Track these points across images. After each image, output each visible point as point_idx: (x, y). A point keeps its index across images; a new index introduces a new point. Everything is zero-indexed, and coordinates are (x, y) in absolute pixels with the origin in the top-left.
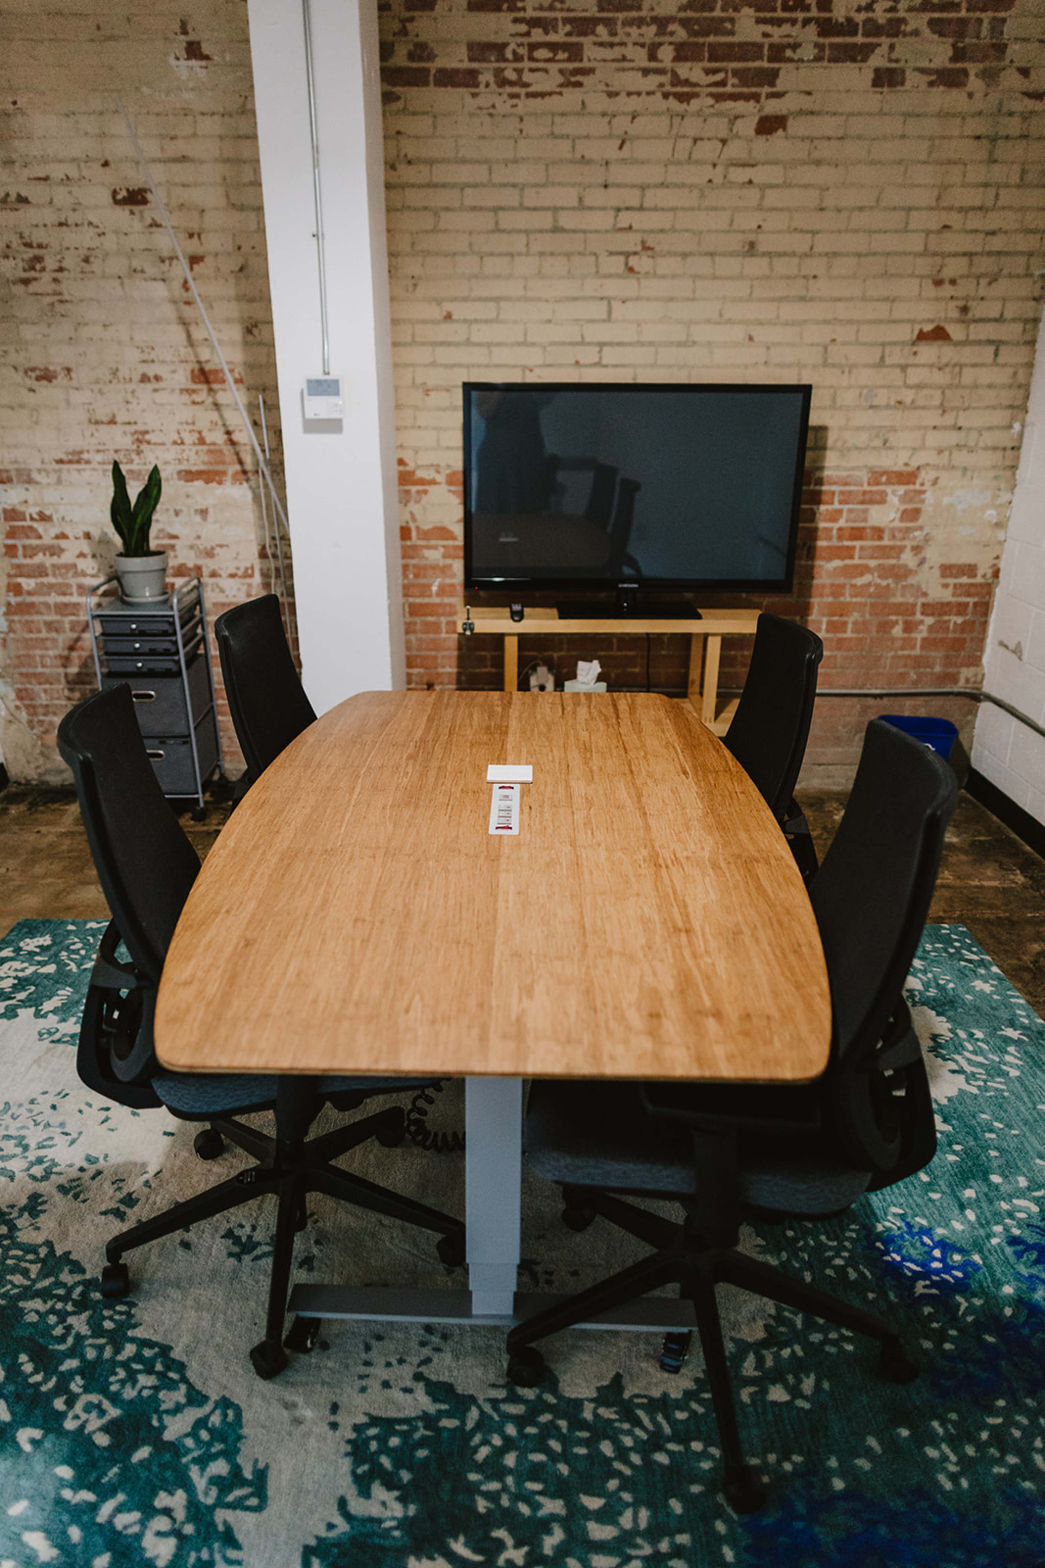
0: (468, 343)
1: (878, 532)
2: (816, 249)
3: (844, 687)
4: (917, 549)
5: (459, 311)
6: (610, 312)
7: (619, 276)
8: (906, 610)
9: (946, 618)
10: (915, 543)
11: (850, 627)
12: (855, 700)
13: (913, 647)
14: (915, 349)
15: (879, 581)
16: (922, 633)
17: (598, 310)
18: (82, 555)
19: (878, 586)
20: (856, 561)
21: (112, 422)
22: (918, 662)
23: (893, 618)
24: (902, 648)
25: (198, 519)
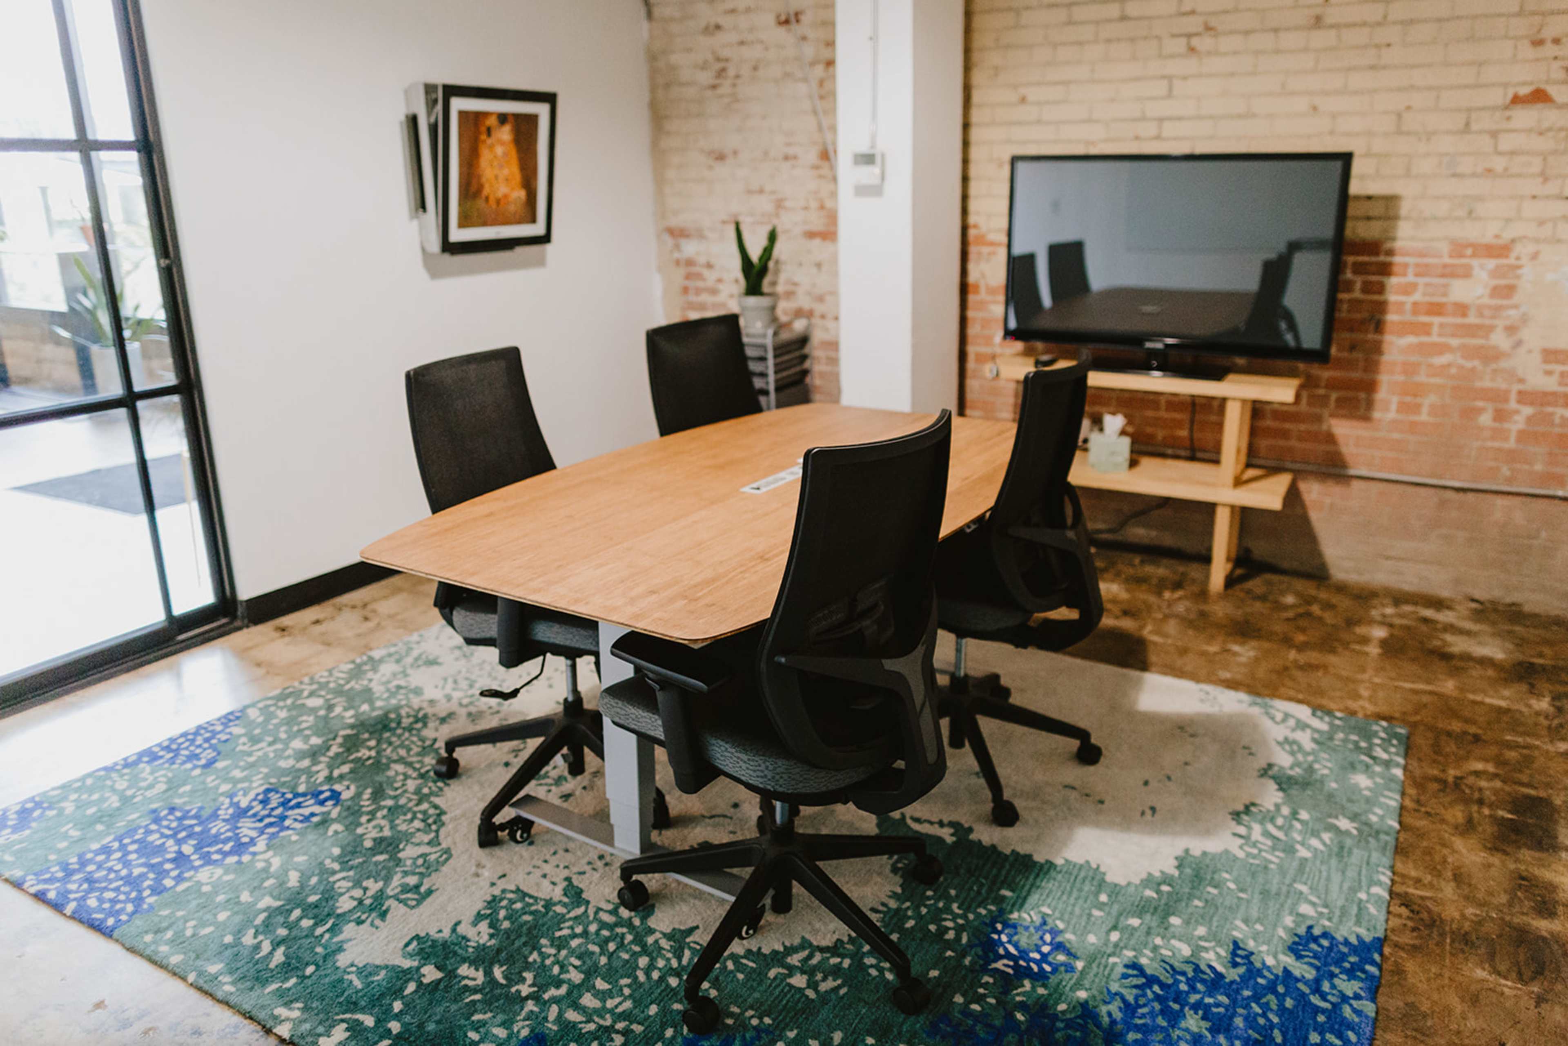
0: (1039, 122)
1: (1462, 309)
2: (1390, 18)
3: (1417, 475)
4: (1511, 330)
5: (1033, 94)
6: (1170, 89)
7: (1180, 55)
8: (1498, 397)
9: (1550, 409)
10: (1508, 323)
11: (1425, 410)
12: (1431, 491)
13: (1506, 439)
14: (1508, 113)
15: (1461, 361)
16: (1518, 423)
17: (1161, 87)
19: (1461, 367)
20: (1435, 338)
22: (1511, 456)
23: (1480, 404)
24: (1493, 438)
25: (814, 270)
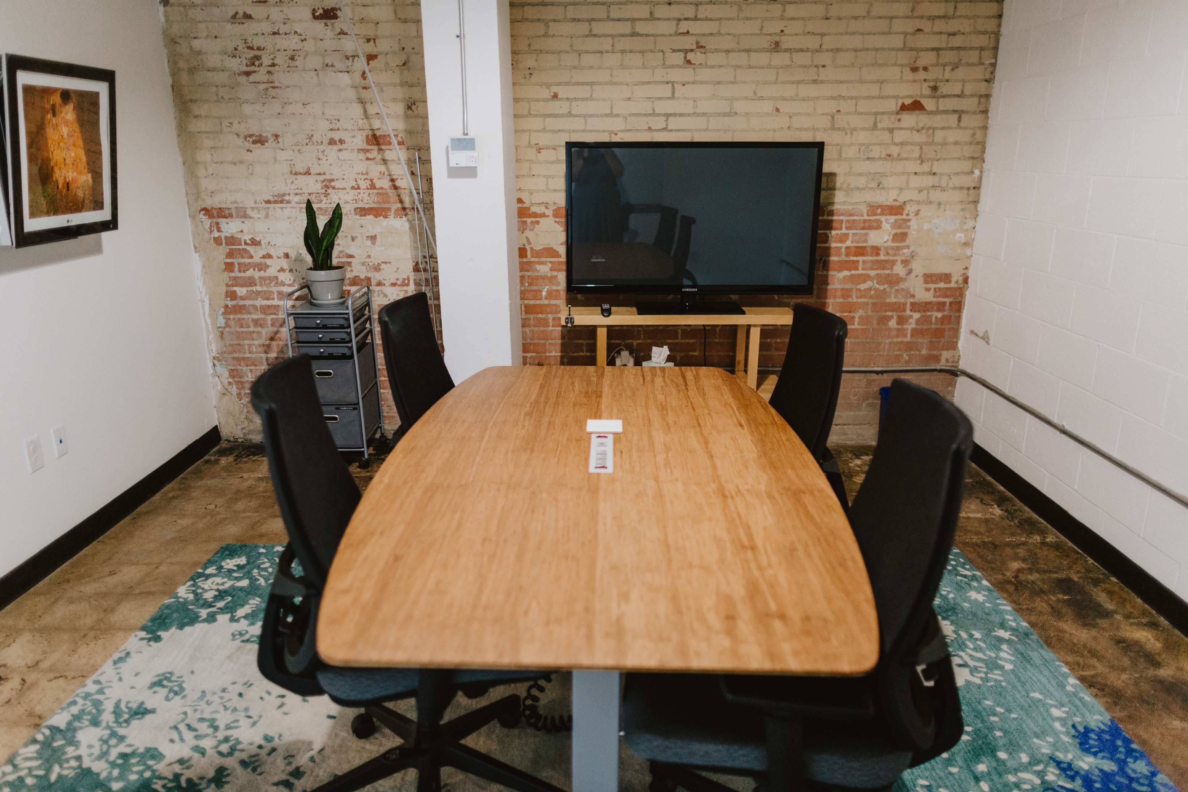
0: (570, 114)
1: (876, 250)
2: (824, 47)
3: (853, 366)
4: (905, 262)
5: (562, 92)
6: (673, 93)
7: (679, 66)
8: (899, 308)
9: (929, 313)
10: (903, 258)
11: (857, 320)
12: (863, 375)
13: (905, 336)
14: (899, 117)
15: (878, 286)
16: (911, 325)
17: (667, 91)
18: (282, 270)
19: (877, 290)
20: (860, 272)
21: (308, 173)
22: (909, 347)
23: (890, 314)
24: (897, 337)
25: (369, 243)
